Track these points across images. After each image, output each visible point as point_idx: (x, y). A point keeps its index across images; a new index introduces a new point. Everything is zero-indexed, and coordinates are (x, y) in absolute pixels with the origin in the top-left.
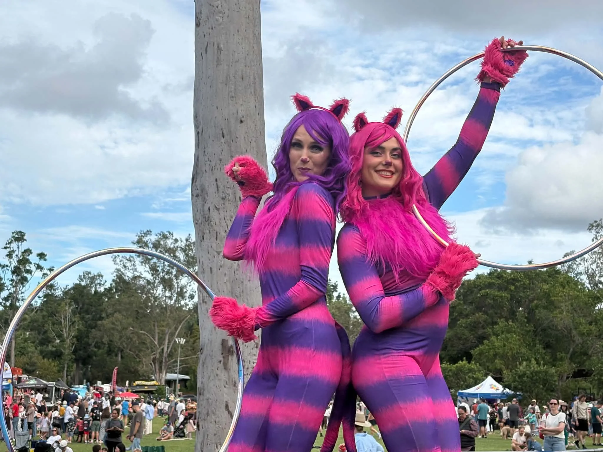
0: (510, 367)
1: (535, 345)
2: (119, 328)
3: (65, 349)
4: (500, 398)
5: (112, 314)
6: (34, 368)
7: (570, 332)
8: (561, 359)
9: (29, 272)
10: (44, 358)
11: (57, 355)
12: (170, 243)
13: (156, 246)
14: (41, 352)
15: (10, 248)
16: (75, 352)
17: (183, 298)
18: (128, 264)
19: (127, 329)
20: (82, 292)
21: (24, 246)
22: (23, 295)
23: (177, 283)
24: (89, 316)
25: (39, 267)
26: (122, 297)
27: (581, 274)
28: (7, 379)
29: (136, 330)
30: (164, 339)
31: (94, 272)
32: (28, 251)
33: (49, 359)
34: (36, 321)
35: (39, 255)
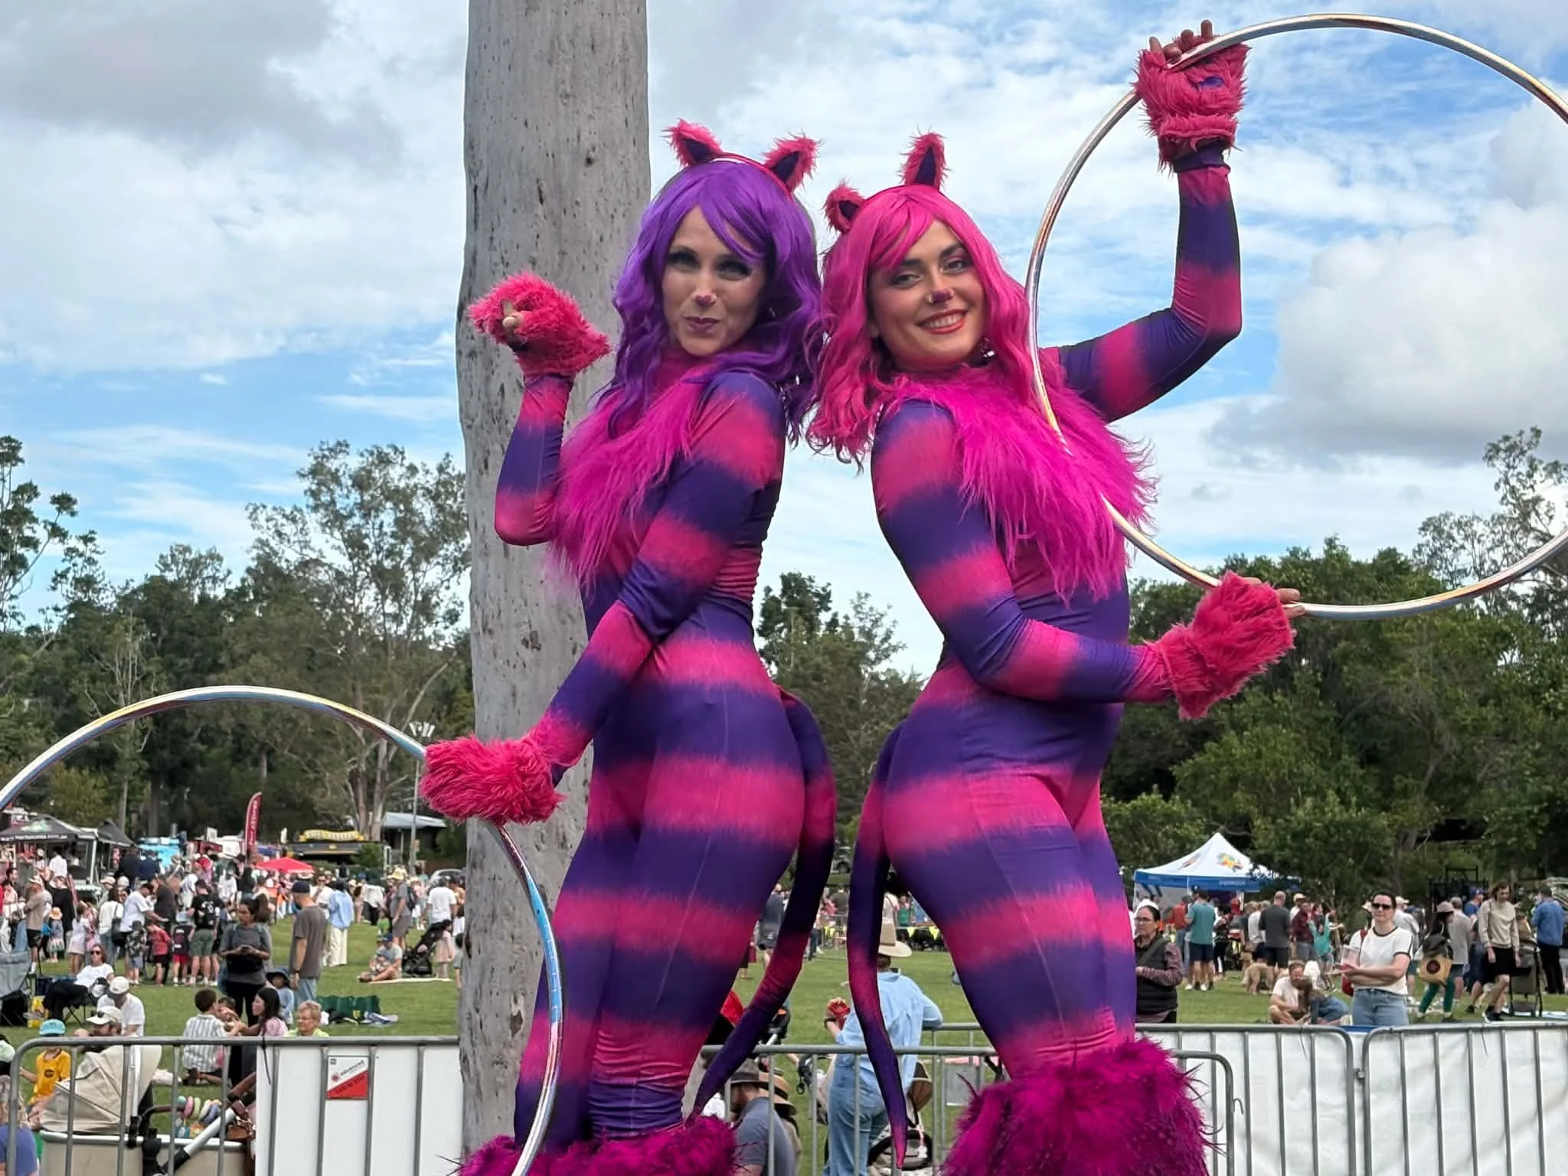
0: (1272, 810)
1: (1338, 756)
3: (122, 743)
4: (1242, 888)
5: (246, 658)
6: (43, 792)
7: (1430, 722)
8: (1405, 793)
9: (31, 543)
10: (67, 765)
11: (102, 760)
12: (396, 475)
13: (361, 482)
16: (148, 753)
17: (430, 618)
18: (289, 529)
20: (169, 597)
21: (18, 475)
22: (13, 602)
23: (415, 580)
24: (186, 660)
25: (56, 532)
26: (272, 613)
27: (1463, 572)
31: (199, 549)
32: (28, 490)
33: (81, 769)
34: (49, 671)
35: (55, 500)
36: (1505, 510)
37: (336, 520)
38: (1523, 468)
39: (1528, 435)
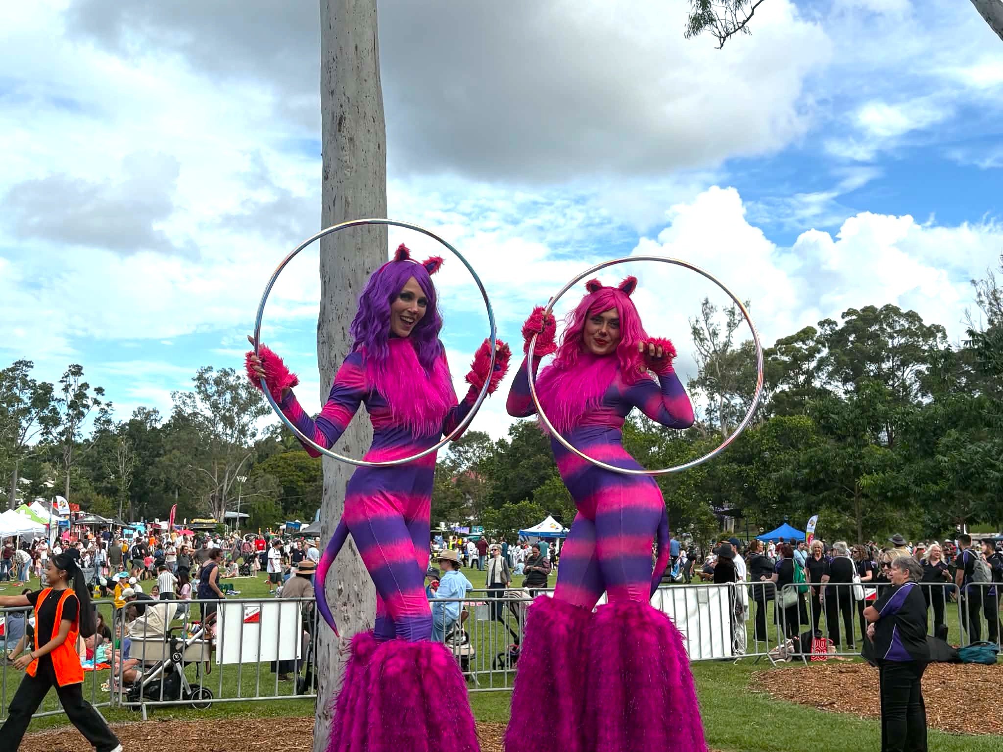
0: (569, 507)
2: (177, 465)
3: (121, 485)
4: (558, 536)
5: (170, 451)
6: (89, 505)
9: (87, 407)
10: (98, 494)
11: (112, 492)
12: (231, 380)
13: (218, 382)
14: (96, 489)
15: (66, 381)
16: (131, 489)
17: (245, 435)
18: (188, 401)
19: (185, 466)
20: (139, 427)
21: (81, 380)
22: (79, 430)
23: (239, 420)
24: (147, 452)
25: (96, 402)
26: (181, 434)
28: (65, 515)
29: (195, 467)
30: (224, 477)
31: (149, 408)
32: (85, 386)
33: (103, 495)
34: (92, 457)
35: (96, 390)
37: (207, 397)
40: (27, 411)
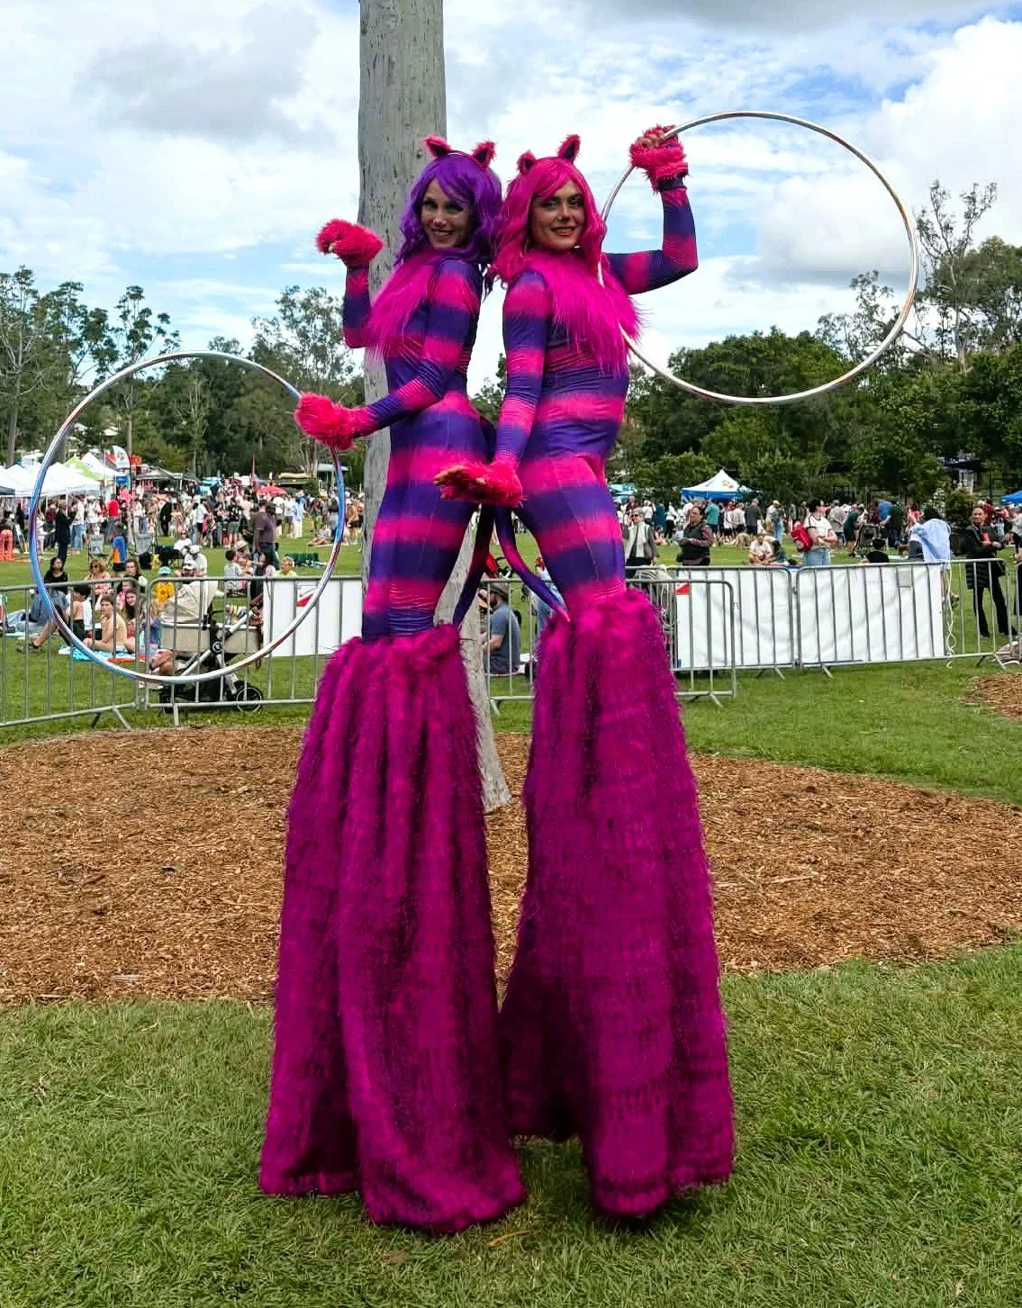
0: (748, 459)
1: (780, 432)
2: (261, 407)
3: (193, 432)
5: (252, 391)
6: (155, 456)
7: (826, 415)
8: (813, 450)
9: (149, 337)
10: (168, 444)
11: (184, 440)
12: (323, 303)
13: (306, 306)
14: (164, 436)
15: (124, 307)
16: (206, 437)
17: (339, 371)
18: (271, 328)
19: (270, 408)
20: (214, 363)
21: (142, 305)
23: (332, 352)
24: (223, 392)
25: (161, 331)
27: (839, 342)
28: (124, 469)
31: (228, 338)
32: (147, 312)
33: (174, 445)
34: (158, 398)
35: (159, 316)
36: (862, 311)
37: (294, 323)
38: (869, 289)
39: (872, 274)
40: (78, 343)
